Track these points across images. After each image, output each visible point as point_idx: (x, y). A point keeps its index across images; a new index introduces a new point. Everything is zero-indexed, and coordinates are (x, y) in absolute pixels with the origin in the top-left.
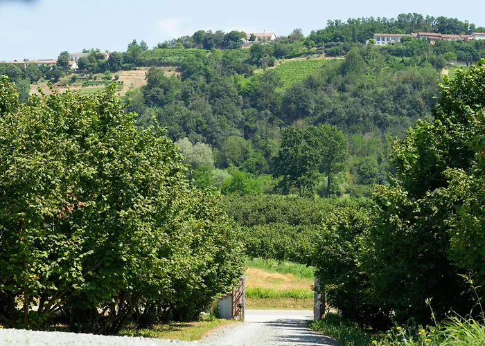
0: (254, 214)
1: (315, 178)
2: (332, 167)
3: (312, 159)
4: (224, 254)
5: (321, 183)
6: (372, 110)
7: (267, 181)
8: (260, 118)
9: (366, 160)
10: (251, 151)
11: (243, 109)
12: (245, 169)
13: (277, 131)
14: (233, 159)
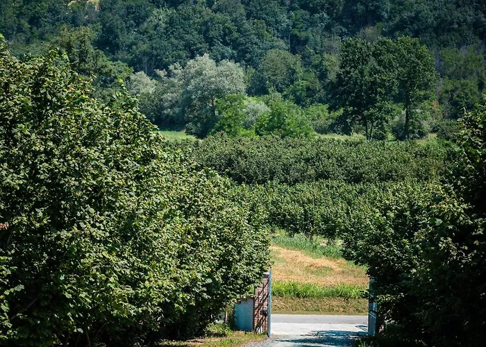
0: (298, 166)
1: (388, 112)
2: (412, 97)
3: (384, 85)
4: (232, 255)
5: (397, 118)
6: (472, 13)
7: (321, 113)
8: (313, 24)
9: (462, 85)
10: (300, 70)
11: (289, 11)
12: (291, 97)
13: (337, 43)
14: (274, 82)
